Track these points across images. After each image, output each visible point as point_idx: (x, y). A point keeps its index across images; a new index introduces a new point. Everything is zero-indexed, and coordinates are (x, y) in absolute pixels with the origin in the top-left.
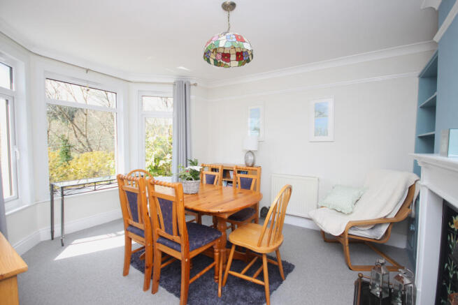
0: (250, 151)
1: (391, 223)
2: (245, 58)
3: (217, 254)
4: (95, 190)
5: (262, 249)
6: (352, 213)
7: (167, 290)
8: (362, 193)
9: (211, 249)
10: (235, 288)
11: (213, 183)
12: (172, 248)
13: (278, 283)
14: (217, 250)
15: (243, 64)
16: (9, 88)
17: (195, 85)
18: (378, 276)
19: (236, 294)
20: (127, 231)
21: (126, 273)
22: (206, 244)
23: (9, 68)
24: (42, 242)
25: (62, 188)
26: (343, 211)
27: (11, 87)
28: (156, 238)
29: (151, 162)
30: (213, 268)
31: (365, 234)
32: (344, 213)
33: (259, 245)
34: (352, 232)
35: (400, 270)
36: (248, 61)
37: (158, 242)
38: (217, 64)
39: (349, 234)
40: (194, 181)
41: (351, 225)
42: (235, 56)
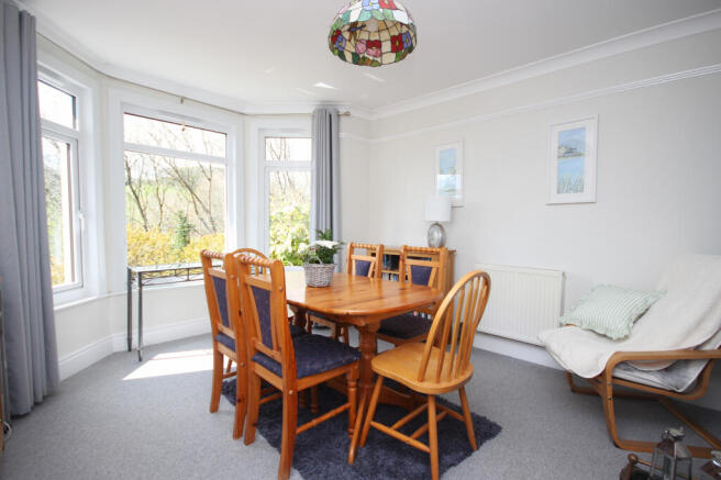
0: (437, 224)
1: (711, 360)
2: (405, 46)
3: (352, 390)
4: (188, 280)
5: (426, 387)
6: (626, 337)
7: (270, 442)
8: (651, 301)
9: (342, 380)
10: (381, 452)
11: (366, 275)
12: (271, 370)
13: (461, 454)
14: (352, 384)
15: (403, 57)
16: (71, 127)
17: (347, 114)
18: (667, 461)
19: (380, 462)
20: (216, 341)
21: (214, 408)
22: (329, 371)
23: (71, 98)
24: (115, 354)
25: (140, 274)
26: (608, 335)
27: (74, 126)
28: (250, 354)
29: (287, 246)
30: (346, 412)
31: (652, 379)
32: (611, 339)
33: (422, 379)
34: (621, 374)
35: (713, 452)
36: (410, 49)
37: (254, 360)
38: (358, 60)
39: (614, 377)
40: (321, 265)
41: (618, 359)
42: (389, 43)
